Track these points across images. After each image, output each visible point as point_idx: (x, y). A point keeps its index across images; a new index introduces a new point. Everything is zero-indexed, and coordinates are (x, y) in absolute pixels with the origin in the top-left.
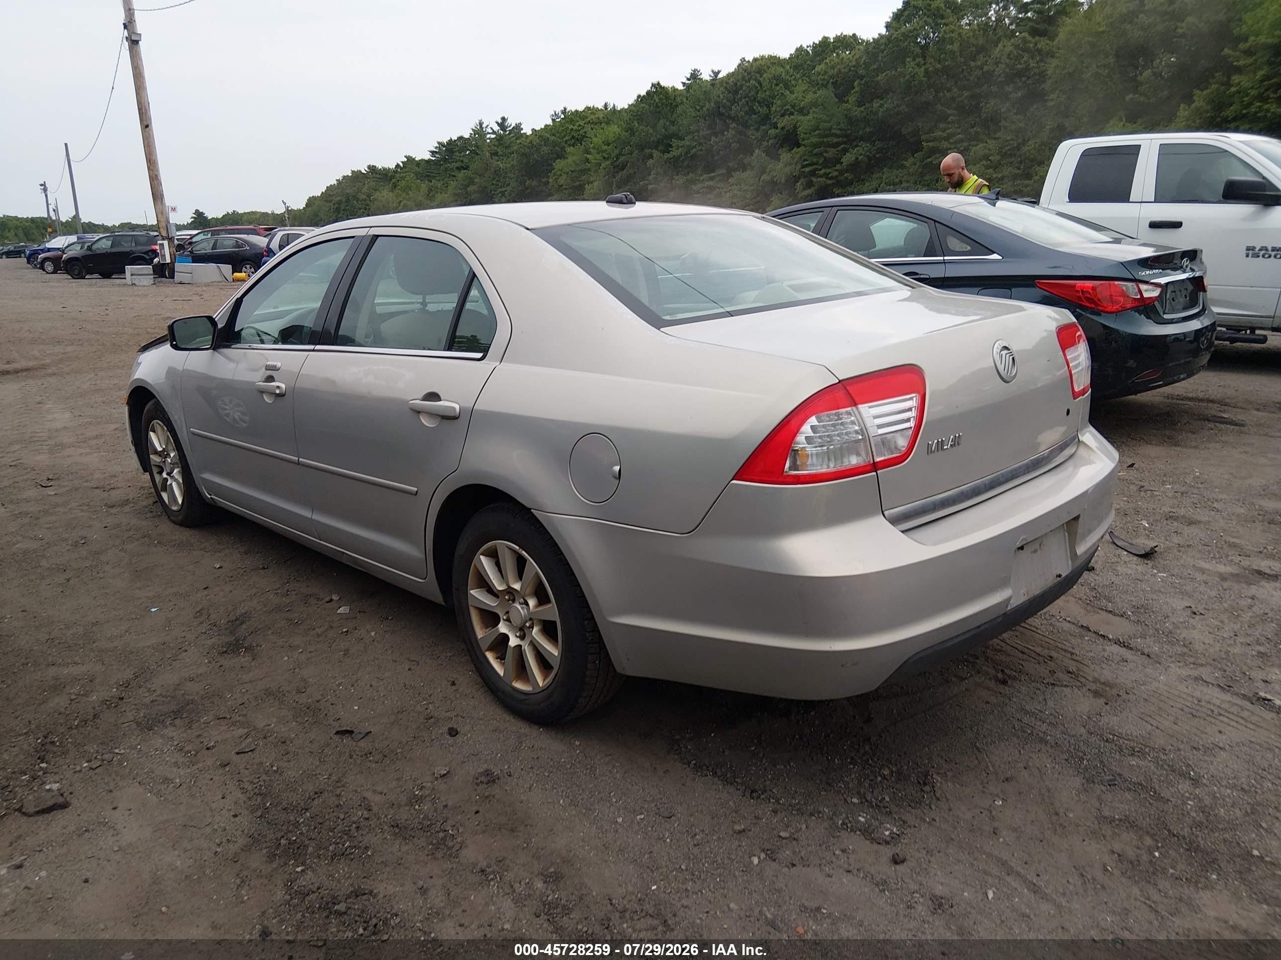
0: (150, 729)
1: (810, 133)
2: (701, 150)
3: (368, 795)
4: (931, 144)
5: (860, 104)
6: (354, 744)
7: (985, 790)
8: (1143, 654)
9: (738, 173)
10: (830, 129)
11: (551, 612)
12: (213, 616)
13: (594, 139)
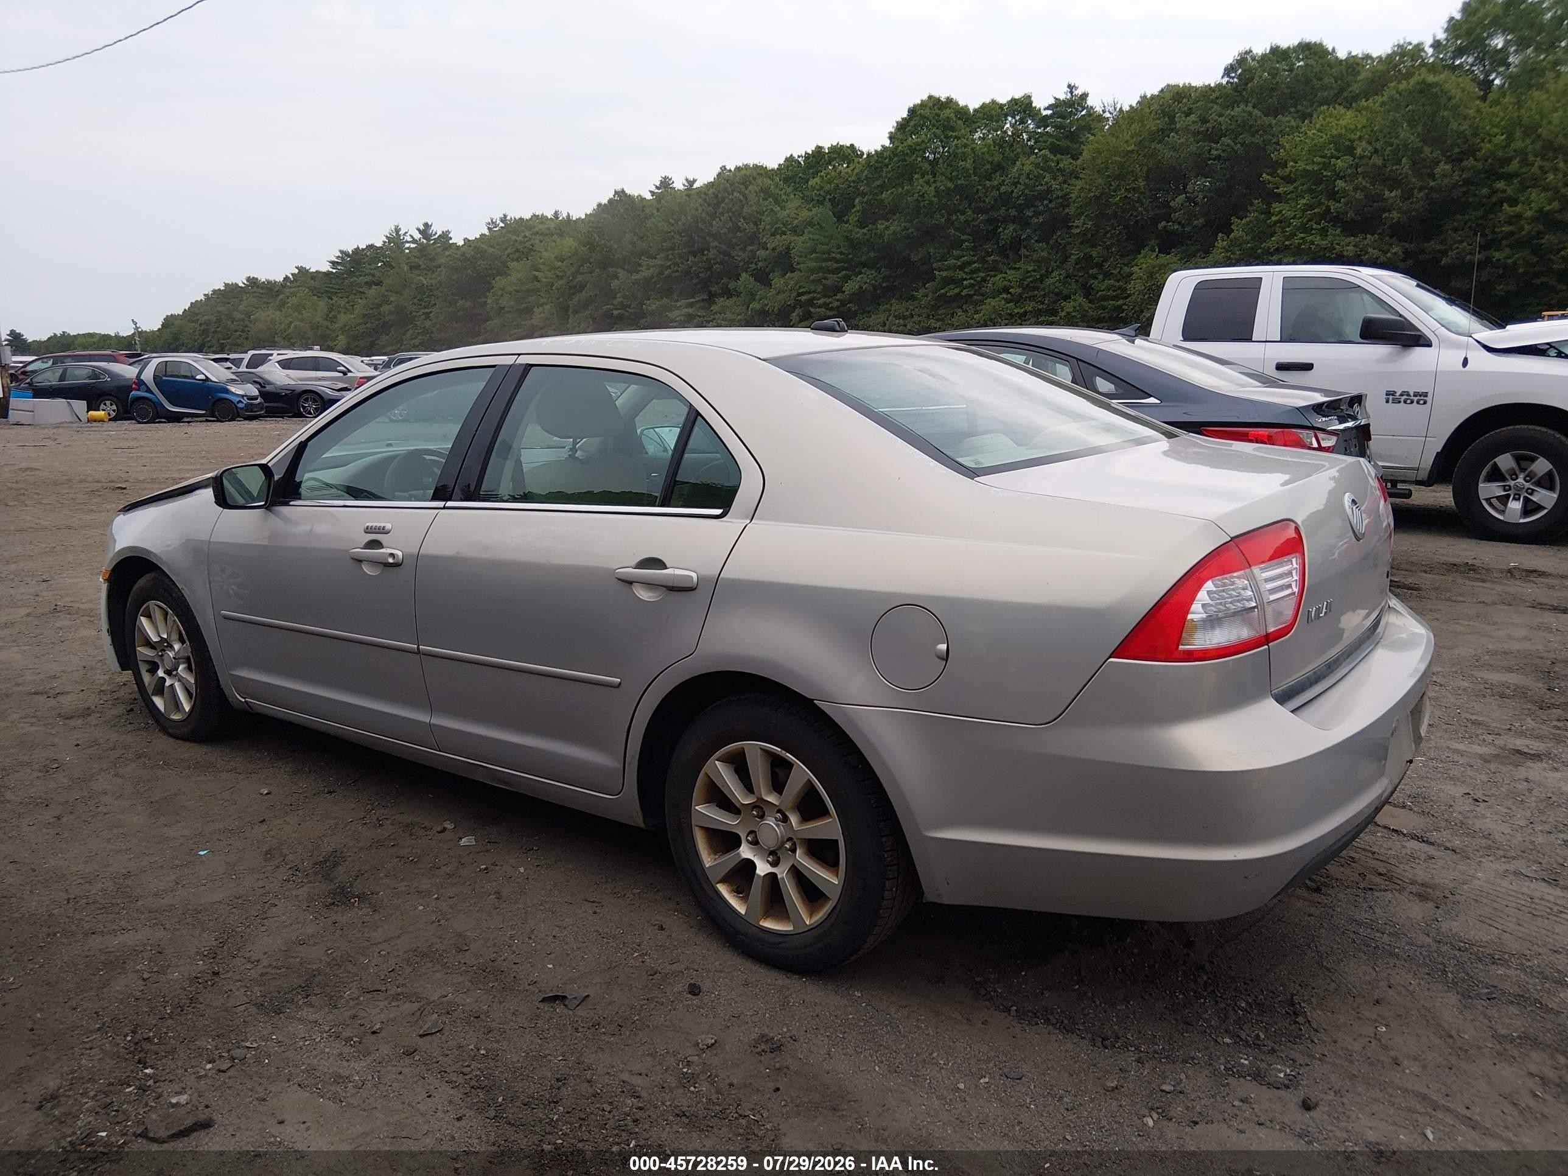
0: (278, 1012)
1: (806, 257)
2: (677, 271)
3: (626, 1077)
4: (944, 274)
5: (862, 224)
6: (571, 1012)
7: (1360, 1015)
8: (1447, 849)
9: (722, 299)
10: (829, 252)
11: (829, 827)
12: (291, 857)
13: (544, 253)
